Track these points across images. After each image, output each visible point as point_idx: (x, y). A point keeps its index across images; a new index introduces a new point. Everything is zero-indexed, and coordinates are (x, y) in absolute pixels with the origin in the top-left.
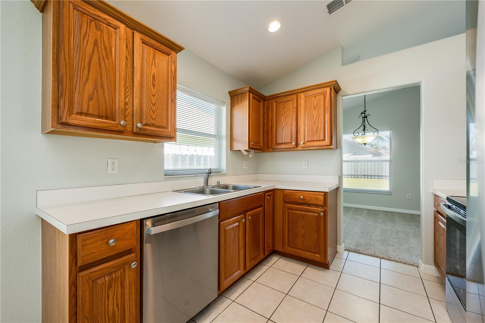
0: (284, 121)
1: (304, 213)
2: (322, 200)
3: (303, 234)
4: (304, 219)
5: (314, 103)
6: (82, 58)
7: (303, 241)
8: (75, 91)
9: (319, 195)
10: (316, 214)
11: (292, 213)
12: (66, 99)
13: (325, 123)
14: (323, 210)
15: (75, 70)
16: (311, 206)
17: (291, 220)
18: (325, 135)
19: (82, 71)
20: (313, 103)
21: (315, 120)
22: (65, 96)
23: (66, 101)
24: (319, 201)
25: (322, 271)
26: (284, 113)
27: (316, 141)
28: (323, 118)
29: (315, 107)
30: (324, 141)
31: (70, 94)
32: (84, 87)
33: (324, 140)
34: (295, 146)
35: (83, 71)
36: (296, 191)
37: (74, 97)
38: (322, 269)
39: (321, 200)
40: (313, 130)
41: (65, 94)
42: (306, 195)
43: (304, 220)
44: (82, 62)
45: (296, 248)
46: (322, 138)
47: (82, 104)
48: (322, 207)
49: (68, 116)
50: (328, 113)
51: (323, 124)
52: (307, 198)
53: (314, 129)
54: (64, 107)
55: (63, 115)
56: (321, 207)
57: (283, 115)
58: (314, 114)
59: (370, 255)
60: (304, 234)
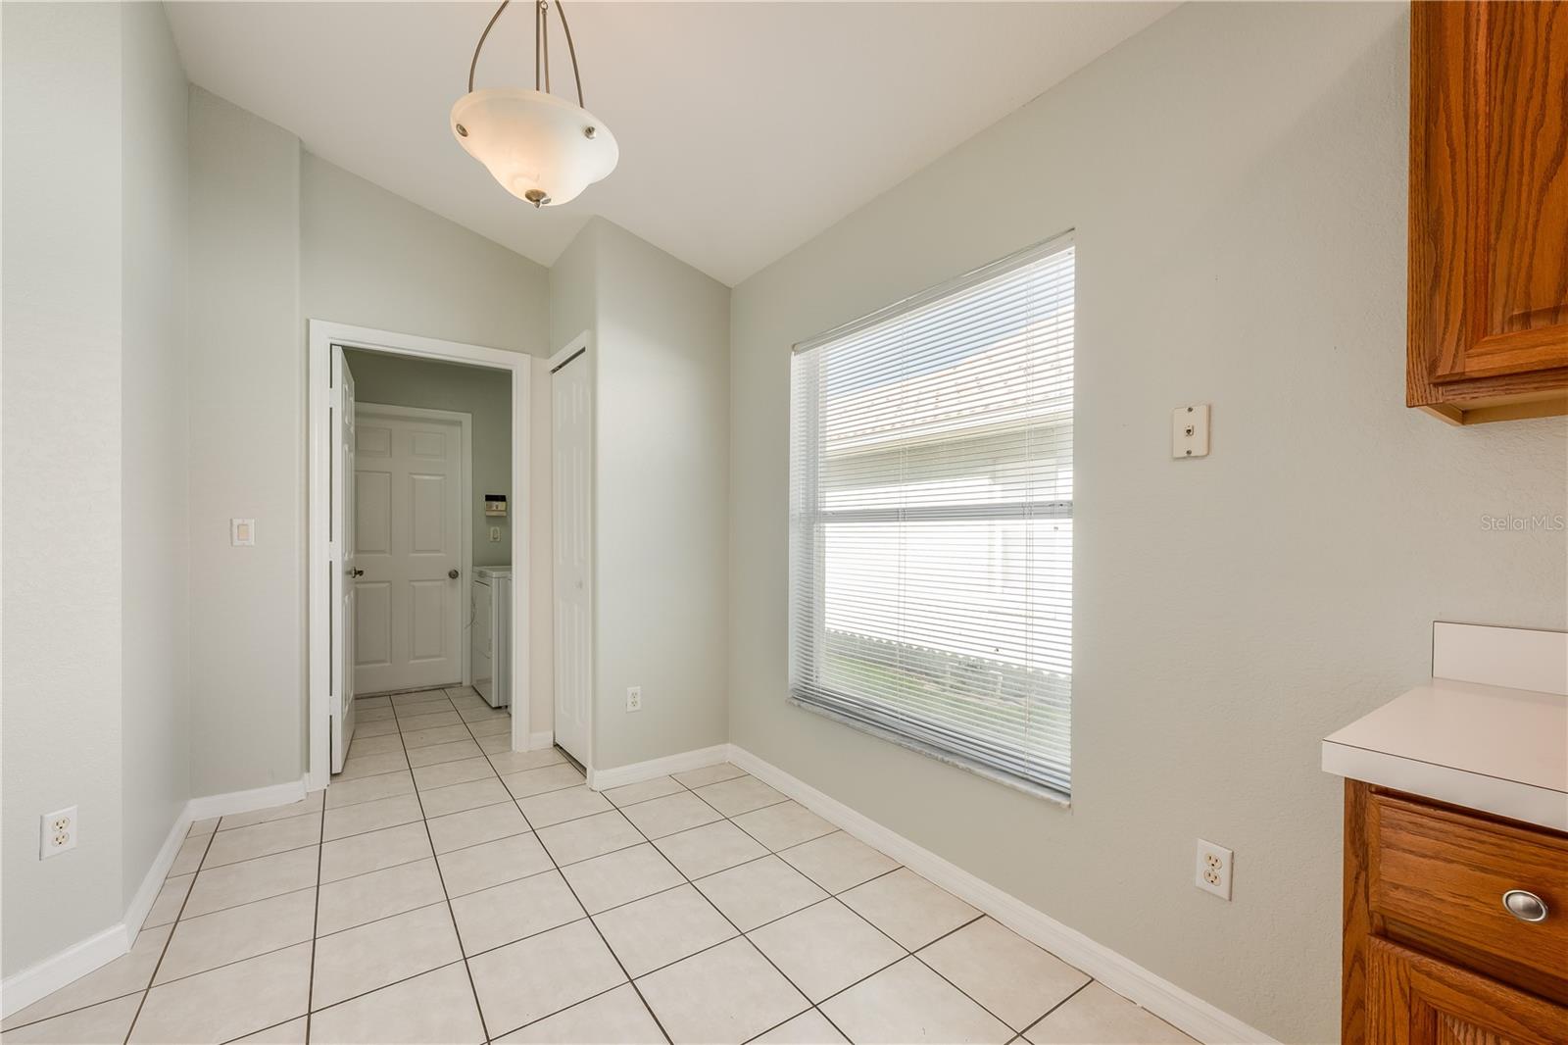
6: (1532, 79)
8: (1497, 239)
12: (1453, 287)
15: (1499, 153)
19: (1529, 135)
22: (1450, 276)
23: (1453, 293)
31: (1471, 261)
32: (1540, 203)
35: (1535, 134)
37: (1494, 265)
41: (1451, 270)
44: (1529, 99)
47: (1529, 278)
49: (1462, 348)
54: (1447, 320)
55: (1441, 351)
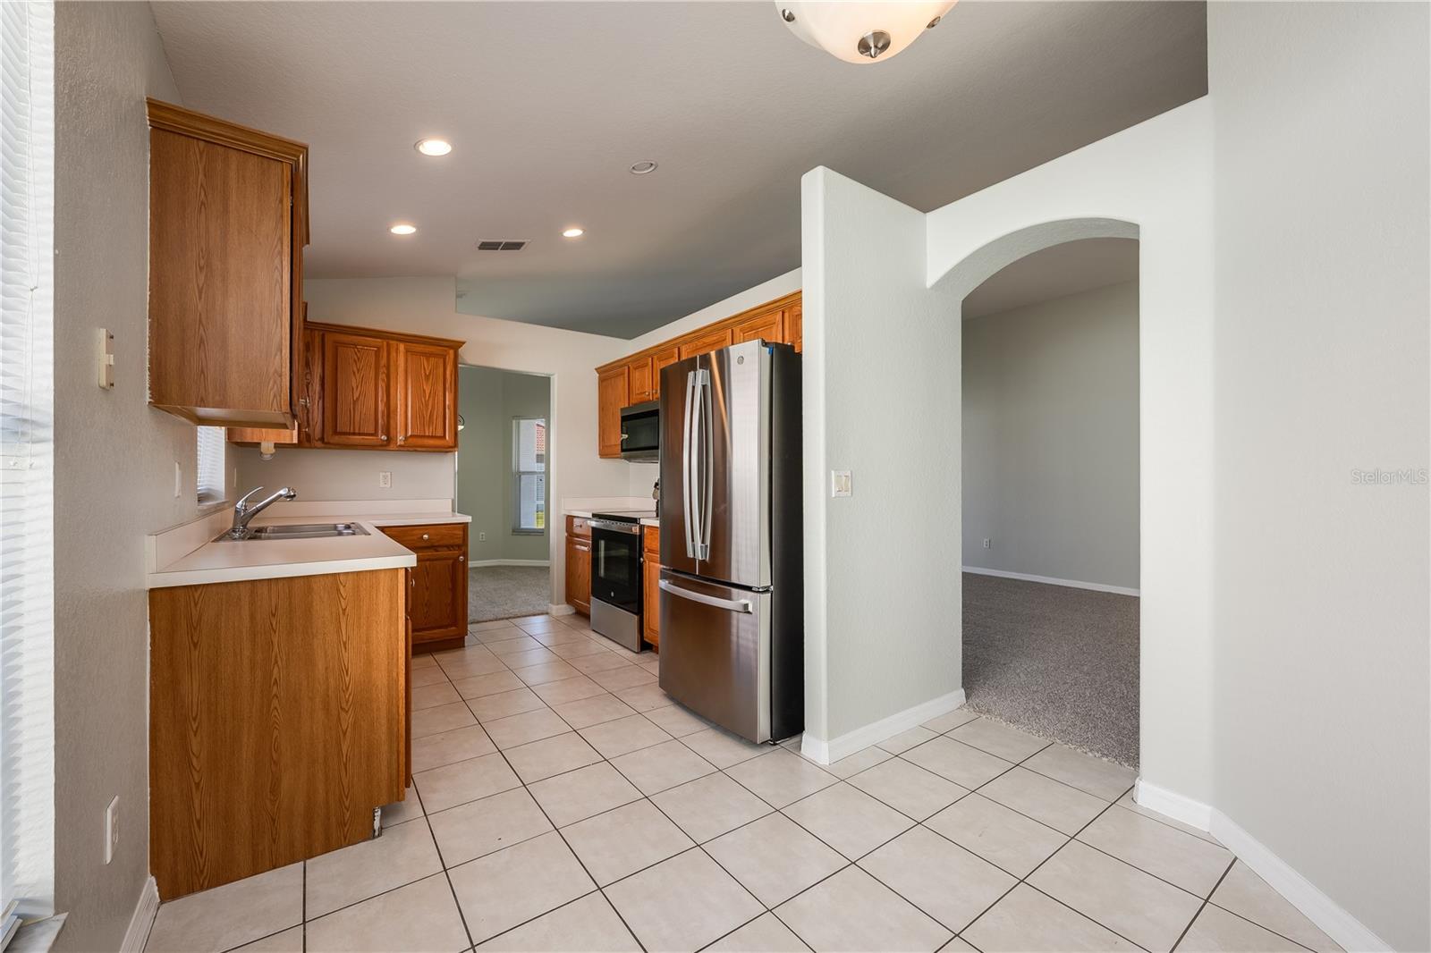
0: (357, 387)
1: (428, 563)
2: (461, 536)
4: (428, 573)
5: (424, 368)
7: (427, 612)
9: (456, 529)
10: (449, 561)
13: (446, 409)
14: (462, 551)
16: (439, 549)
18: (446, 430)
20: (422, 366)
21: (427, 399)
24: (457, 538)
25: (457, 651)
26: (358, 371)
27: (428, 437)
28: (442, 398)
29: (427, 377)
30: (443, 439)
33: (444, 435)
34: (385, 442)
38: (456, 649)
39: (459, 536)
40: (424, 417)
42: (432, 531)
43: (428, 576)
46: (440, 433)
48: (459, 548)
50: (452, 391)
51: (442, 409)
52: (434, 537)
53: (425, 415)
56: (457, 548)
57: (354, 373)
58: (425, 388)
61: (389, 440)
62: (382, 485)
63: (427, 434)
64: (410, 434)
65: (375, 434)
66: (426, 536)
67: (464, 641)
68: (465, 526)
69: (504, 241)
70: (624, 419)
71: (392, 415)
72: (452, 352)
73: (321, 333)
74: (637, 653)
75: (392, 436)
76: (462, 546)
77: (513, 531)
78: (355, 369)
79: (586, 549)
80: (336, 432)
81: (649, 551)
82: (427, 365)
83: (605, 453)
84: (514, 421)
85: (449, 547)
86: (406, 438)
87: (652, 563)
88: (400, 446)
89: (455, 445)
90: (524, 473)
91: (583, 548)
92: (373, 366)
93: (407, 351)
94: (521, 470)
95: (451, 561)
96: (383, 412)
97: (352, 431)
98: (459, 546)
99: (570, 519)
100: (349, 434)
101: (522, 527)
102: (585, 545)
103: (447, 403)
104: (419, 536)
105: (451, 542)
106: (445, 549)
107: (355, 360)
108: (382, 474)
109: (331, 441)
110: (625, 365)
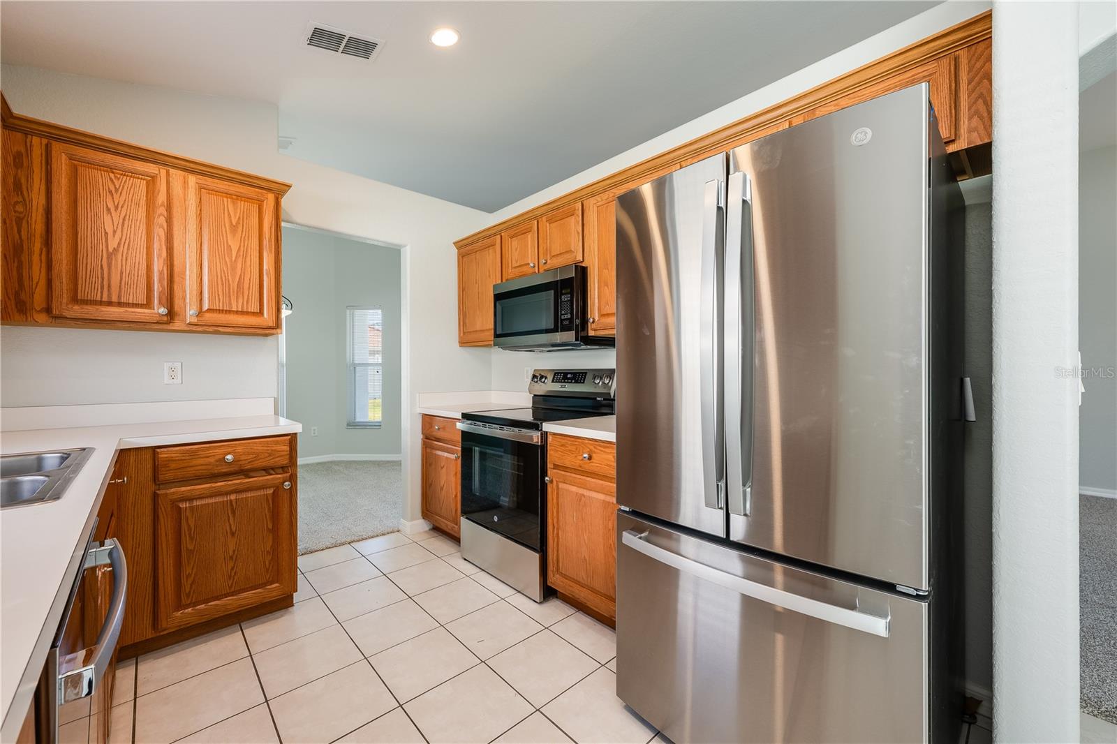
0: (115, 232)
1: (233, 497)
2: (286, 453)
3: (231, 553)
4: (234, 512)
5: (229, 214)
7: (232, 569)
9: (277, 443)
10: (268, 490)
11: (192, 508)
13: (263, 275)
14: (288, 475)
16: (252, 474)
17: (190, 529)
18: (263, 303)
20: (226, 212)
21: (234, 259)
24: (278, 457)
25: (282, 616)
26: (116, 208)
27: (237, 312)
28: (256, 260)
29: (234, 228)
30: (259, 316)
33: (261, 313)
34: (165, 319)
36: (208, 445)
38: (278, 613)
39: (283, 453)
40: (229, 285)
42: (240, 450)
43: (234, 516)
45: (206, 601)
46: (254, 307)
48: (283, 471)
50: (271, 251)
51: (258, 275)
52: (243, 458)
53: (231, 282)
56: (280, 471)
57: (109, 210)
58: (230, 244)
59: (330, 546)
60: (234, 551)
61: (171, 315)
62: (167, 380)
63: (234, 309)
64: (206, 307)
65: (148, 304)
66: (229, 457)
67: (293, 598)
68: (292, 438)
69: (349, 33)
70: (498, 297)
71: (176, 279)
72: (271, 197)
73: (45, 141)
74: (541, 603)
75: (176, 308)
76: (289, 467)
77: (348, 425)
78: (111, 206)
79: (453, 457)
80: (75, 299)
81: (556, 467)
82: (234, 211)
83: (468, 340)
84: (348, 311)
85: (267, 470)
86: (200, 313)
87: (561, 485)
88: (190, 324)
89: (278, 325)
90: (360, 365)
91: (446, 454)
92: (143, 202)
93: (201, 188)
94: (356, 361)
95: (270, 491)
96: (161, 273)
97: (105, 298)
98: (283, 468)
99: (428, 420)
100: (101, 303)
101: (358, 420)
102: (452, 452)
103: (265, 267)
104: (222, 456)
105: (271, 463)
106: (264, 473)
107: (110, 192)
108: (166, 366)
109: (66, 314)
110: (495, 235)
